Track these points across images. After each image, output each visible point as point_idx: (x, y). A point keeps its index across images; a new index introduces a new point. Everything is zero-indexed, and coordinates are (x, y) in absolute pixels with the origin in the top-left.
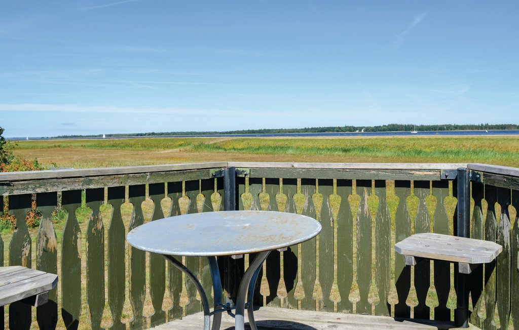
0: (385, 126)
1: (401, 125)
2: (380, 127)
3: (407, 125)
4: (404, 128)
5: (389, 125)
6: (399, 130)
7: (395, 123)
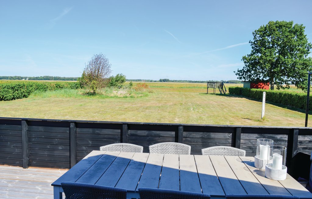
0: (41, 77)
1: (52, 77)
2: (38, 77)
3: (55, 76)
4: (53, 78)
5: (44, 76)
6: (51, 80)
7: (48, 76)
